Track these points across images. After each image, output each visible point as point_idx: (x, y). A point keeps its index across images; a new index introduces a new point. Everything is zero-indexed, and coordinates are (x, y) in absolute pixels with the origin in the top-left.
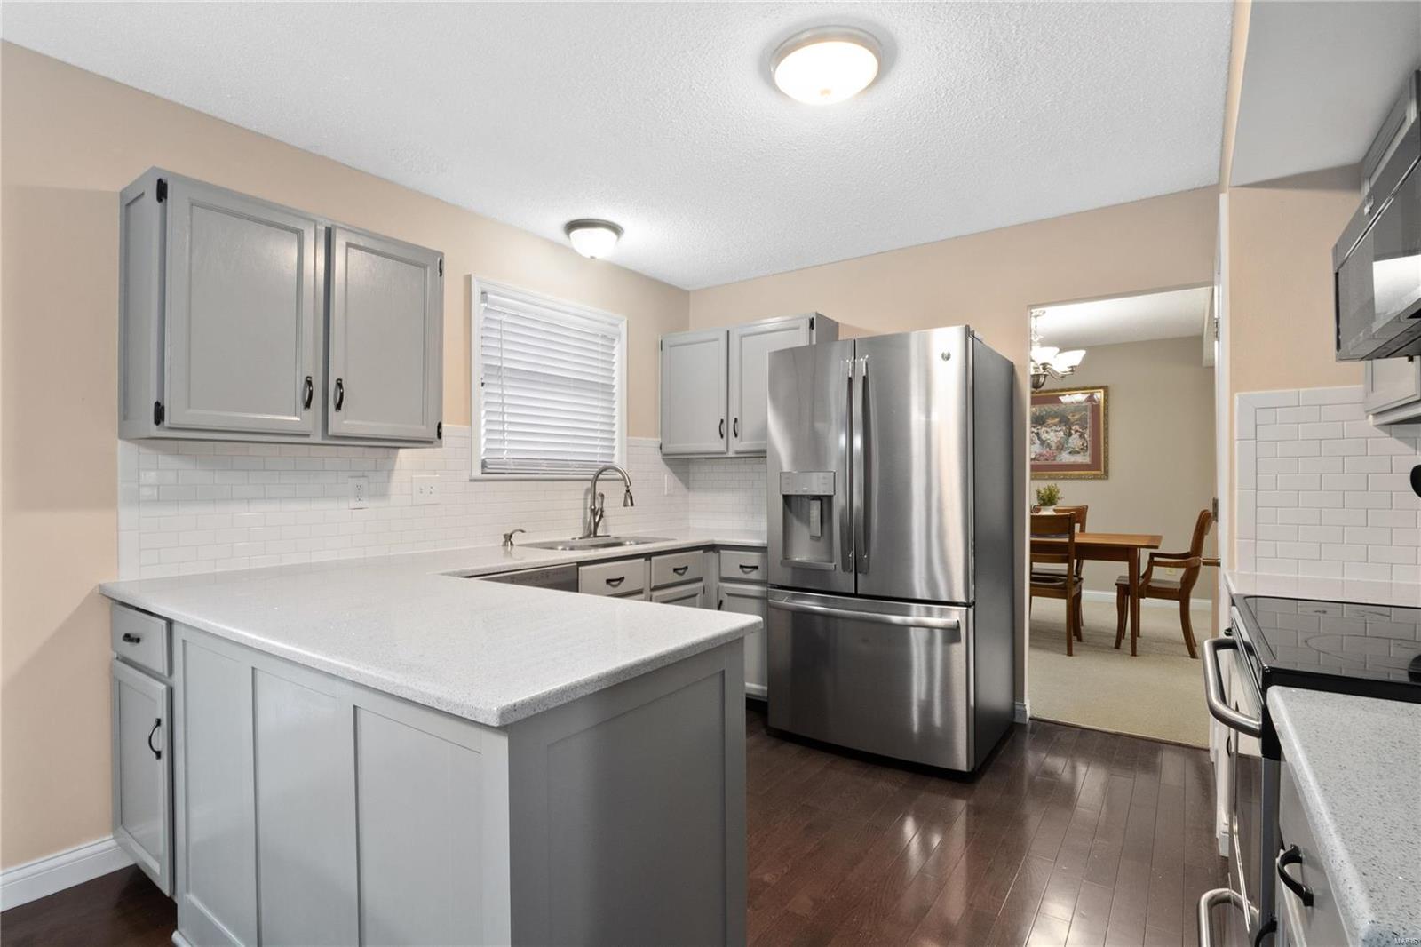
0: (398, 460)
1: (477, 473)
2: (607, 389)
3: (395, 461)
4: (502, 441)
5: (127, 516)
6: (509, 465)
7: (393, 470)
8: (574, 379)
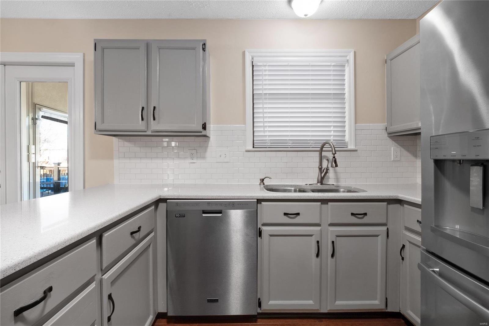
0: (210, 142)
1: (250, 147)
2: (340, 96)
3: (209, 142)
4: (264, 131)
5: (116, 162)
6: (268, 143)
7: (207, 147)
8: (312, 94)
